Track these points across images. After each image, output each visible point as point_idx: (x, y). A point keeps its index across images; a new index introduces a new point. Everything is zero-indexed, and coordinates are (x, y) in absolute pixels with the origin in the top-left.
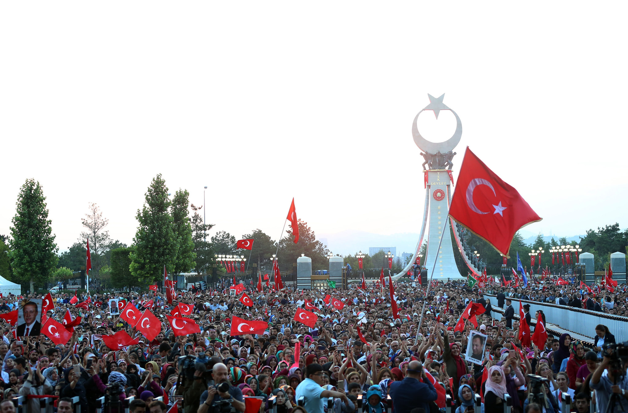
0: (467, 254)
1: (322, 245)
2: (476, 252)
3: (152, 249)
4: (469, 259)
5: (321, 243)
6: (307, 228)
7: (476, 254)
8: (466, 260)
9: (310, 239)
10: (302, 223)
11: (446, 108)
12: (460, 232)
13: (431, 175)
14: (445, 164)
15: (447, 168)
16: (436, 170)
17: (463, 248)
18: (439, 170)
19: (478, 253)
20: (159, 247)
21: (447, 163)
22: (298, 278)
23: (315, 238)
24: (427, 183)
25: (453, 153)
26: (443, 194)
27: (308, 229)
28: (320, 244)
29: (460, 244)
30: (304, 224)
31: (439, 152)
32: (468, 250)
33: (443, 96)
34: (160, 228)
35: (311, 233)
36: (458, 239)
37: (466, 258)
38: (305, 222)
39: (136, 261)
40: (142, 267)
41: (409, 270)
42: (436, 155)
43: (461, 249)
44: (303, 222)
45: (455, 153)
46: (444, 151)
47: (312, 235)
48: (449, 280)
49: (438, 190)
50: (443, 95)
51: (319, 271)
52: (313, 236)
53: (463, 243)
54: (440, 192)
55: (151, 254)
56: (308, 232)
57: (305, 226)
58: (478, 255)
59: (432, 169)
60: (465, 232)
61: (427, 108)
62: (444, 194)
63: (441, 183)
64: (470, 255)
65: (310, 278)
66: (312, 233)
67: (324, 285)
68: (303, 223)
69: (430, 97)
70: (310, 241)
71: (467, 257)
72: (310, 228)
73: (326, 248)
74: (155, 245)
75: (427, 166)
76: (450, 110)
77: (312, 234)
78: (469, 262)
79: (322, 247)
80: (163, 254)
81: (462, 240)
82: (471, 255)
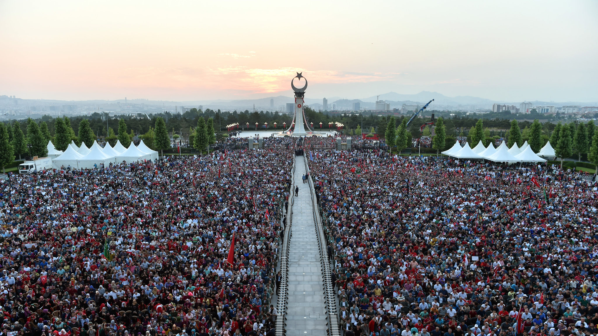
2: (311, 123)
3: (200, 140)
11: (302, 77)
13: (297, 99)
18: (300, 98)
20: (202, 140)
25: (304, 92)
26: (301, 106)
31: (300, 92)
33: (301, 73)
34: (203, 134)
39: (195, 144)
40: (197, 146)
49: (299, 104)
55: (200, 142)
61: (296, 77)
69: (297, 73)
74: (201, 139)
76: (304, 77)
80: (204, 142)
82: (309, 124)
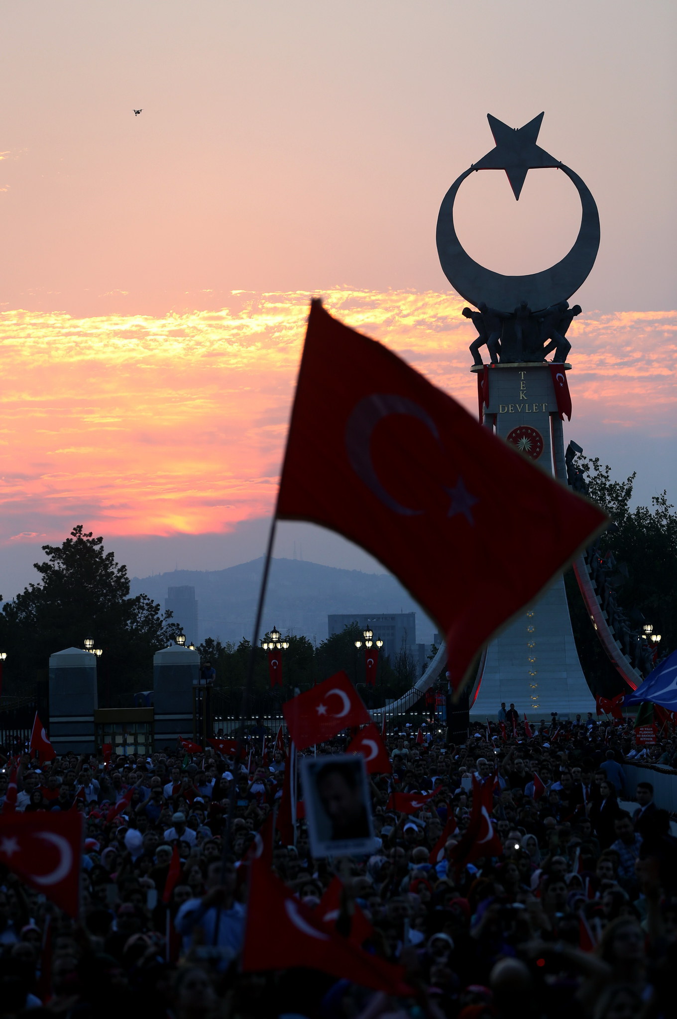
0: (619, 636)
1: (157, 609)
2: (649, 628)
4: (623, 651)
5: (154, 605)
6: (104, 555)
7: (649, 636)
8: (614, 654)
9: (112, 591)
10: (85, 539)
11: (546, 161)
12: (595, 565)
13: (498, 382)
14: (546, 344)
15: (550, 357)
16: (516, 365)
17: (603, 616)
18: (523, 365)
19: (655, 632)
21: (549, 340)
22: (52, 720)
23: (128, 589)
24: (487, 405)
25: (571, 307)
26: (537, 441)
27: (107, 559)
28: (151, 607)
29: (594, 602)
30: (94, 542)
31: (524, 307)
32: (620, 622)
33: (537, 121)
35: (115, 571)
36: (589, 586)
37: (615, 648)
38: (95, 536)
41: (431, 690)
42: (513, 316)
43: (599, 621)
44: (91, 534)
45: (577, 310)
46: (540, 303)
47: (119, 578)
48: (554, 720)
49: (521, 428)
50: (540, 118)
51: (145, 693)
52: (123, 580)
53: (603, 598)
54: (528, 436)
56: (106, 567)
57: (97, 548)
58: (656, 638)
59: (502, 362)
60: (610, 565)
61: (486, 163)
62: (541, 441)
63: (531, 407)
64: (627, 639)
65: (91, 719)
66: (119, 570)
67: (136, 739)
68: (91, 539)
69: (496, 125)
70: (114, 596)
71: (617, 645)
72: (111, 555)
73: (170, 621)
75: (484, 351)
76: (560, 166)
77: (119, 575)
78: (624, 662)
79: (159, 615)
81: (600, 591)
82: (632, 637)
